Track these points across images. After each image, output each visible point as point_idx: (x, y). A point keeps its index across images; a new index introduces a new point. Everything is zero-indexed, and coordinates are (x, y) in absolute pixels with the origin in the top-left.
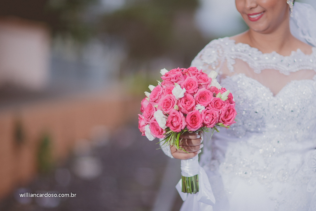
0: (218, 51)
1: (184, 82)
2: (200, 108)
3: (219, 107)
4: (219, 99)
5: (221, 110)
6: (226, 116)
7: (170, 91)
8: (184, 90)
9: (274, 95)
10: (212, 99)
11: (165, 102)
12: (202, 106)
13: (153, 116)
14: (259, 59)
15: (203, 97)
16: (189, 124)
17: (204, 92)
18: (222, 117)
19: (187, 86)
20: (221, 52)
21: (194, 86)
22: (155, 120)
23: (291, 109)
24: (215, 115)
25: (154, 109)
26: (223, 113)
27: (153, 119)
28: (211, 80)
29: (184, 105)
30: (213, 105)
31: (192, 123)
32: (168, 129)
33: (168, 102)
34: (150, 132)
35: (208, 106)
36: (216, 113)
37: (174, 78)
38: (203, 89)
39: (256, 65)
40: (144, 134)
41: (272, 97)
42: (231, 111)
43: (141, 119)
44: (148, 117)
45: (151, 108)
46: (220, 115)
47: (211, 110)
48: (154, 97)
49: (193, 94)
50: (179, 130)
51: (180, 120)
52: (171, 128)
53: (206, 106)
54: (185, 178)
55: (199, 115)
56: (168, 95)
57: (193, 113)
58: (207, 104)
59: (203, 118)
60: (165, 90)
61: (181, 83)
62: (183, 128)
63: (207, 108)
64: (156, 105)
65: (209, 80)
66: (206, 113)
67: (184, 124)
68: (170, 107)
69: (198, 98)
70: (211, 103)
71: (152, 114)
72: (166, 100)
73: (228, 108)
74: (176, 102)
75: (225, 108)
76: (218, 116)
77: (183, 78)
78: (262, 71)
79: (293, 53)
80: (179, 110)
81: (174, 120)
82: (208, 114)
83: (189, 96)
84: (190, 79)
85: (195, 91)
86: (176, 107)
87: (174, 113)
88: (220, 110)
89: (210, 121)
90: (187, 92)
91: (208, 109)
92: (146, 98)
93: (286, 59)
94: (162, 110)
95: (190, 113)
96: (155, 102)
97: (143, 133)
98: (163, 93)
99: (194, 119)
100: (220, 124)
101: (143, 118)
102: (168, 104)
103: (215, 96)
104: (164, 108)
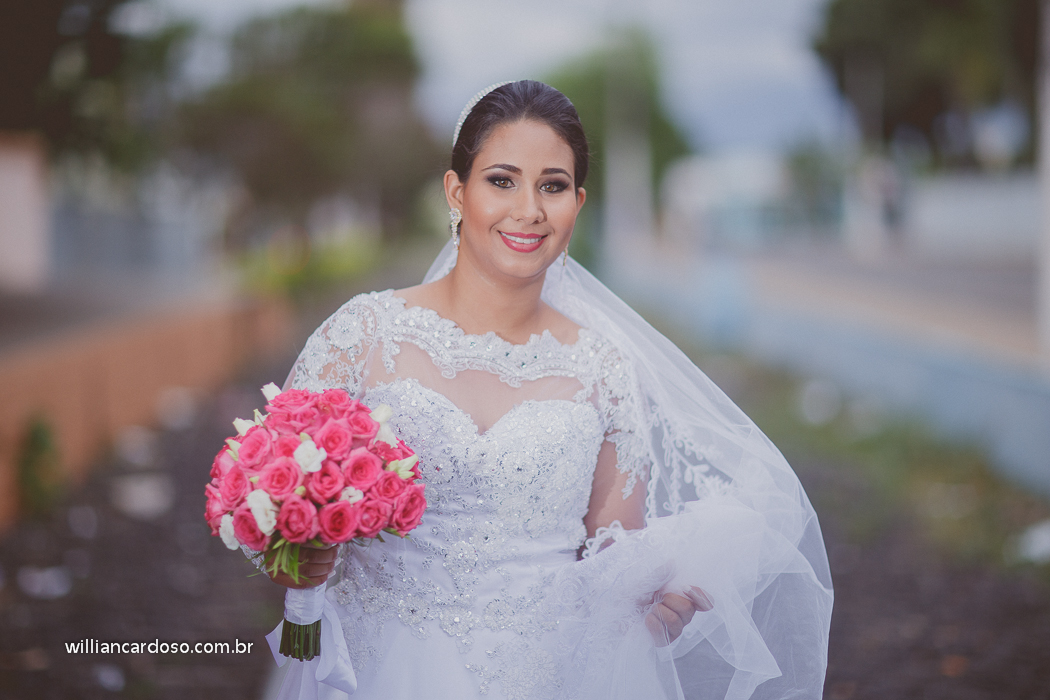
0: (364, 323)
1: (322, 432)
2: (353, 495)
3: (393, 494)
4: (394, 476)
5: (396, 499)
6: (406, 513)
7: (288, 450)
8: (323, 454)
9: (482, 431)
10: (379, 475)
11: (278, 473)
12: (359, 491)
13: (243, 500)
14: (455, 346)
15: (359, 467)
16: (328, 531)
17: (364, 458)
18: (397, 516)
19: (329, 442)
20: (371, 325)
21: (342, 443)
22: (249, 510)
23: (518, 464)
24: (382, 510)
25: (248, 485)
26: (401, 507)
27: (243, 506)
28: (379, 426)
29: (319, 487)
30: (381, 489)
31: (332, 530)
32: (277, 535)
33: (282, 475)
34: (232, 532)
35: (369, 490)
36: (386, 507)
37: (298, 417)
38: (360, 452)
39: (447, 358)
40: (218, 534)
41: (476, 437)
42: (417, 502)
43: (215, 498)
44: (232, 498)
45: (238, 476)
46: (394, 512)
47: (376, 501)
48: (250, 456)
49: (339, 463)
50: (303, 539)
51: (307, 522)
52: (285, 533)
53: (365, 490)
54: (292, 626)
55: (349, 511)
56: (284, 458)
57: (337, 509)
58: (368, 485)
59: (358, 518)
60: (277, 444)
61: (313, 431)
62: (311, 537)
63: (369, 495)
64: (255, 479)
65: (375, 428)
66: (364, 508)
67: (315, 528)
68: (287, 489)
69: (349, 471)
70: (375, 485)
71: (242, 495)
72: (278, 469)
73: (412, 495)
74: (301, 479)
75: (405, 495)
76: (389, 513)
77: (320, 422)
78: (458, 373)
79: (534, 338)
80: (307, 496)
81: (294, 517)
82: (368, 509)
83: (332, 466)
84: (335, 425)
85: (345, 455)
86: (300, 490)
87: (294, 503)
88: (395, 501)
89: (372, 524)
90: (329, 459)
91: (369, 499)
92: (228, 451)
93: (517, 350)
94: (266, 491)
95: (331, 506)
96: (252, 468)
97: (215, 532)
98: (271, 451)
99: (339, 519)
100: (392, 530)
101: (219, 495)
102: (281, 479)
103: (384, 467)
104: (272, 487)
